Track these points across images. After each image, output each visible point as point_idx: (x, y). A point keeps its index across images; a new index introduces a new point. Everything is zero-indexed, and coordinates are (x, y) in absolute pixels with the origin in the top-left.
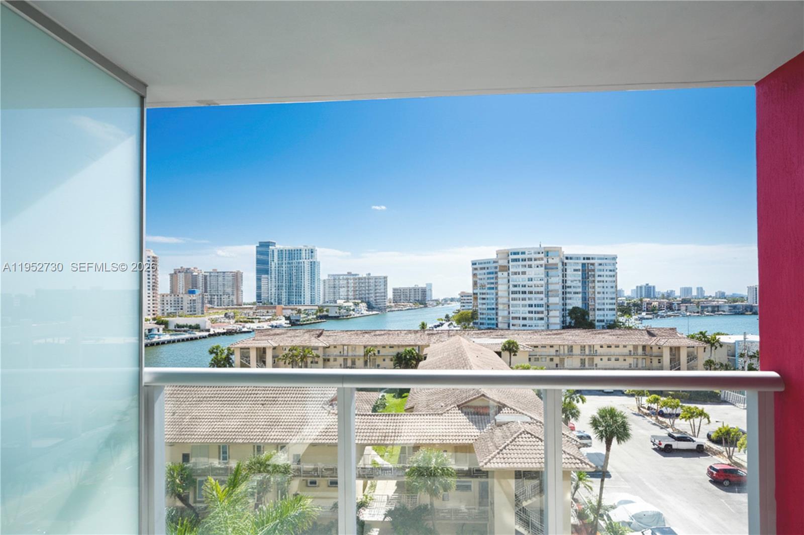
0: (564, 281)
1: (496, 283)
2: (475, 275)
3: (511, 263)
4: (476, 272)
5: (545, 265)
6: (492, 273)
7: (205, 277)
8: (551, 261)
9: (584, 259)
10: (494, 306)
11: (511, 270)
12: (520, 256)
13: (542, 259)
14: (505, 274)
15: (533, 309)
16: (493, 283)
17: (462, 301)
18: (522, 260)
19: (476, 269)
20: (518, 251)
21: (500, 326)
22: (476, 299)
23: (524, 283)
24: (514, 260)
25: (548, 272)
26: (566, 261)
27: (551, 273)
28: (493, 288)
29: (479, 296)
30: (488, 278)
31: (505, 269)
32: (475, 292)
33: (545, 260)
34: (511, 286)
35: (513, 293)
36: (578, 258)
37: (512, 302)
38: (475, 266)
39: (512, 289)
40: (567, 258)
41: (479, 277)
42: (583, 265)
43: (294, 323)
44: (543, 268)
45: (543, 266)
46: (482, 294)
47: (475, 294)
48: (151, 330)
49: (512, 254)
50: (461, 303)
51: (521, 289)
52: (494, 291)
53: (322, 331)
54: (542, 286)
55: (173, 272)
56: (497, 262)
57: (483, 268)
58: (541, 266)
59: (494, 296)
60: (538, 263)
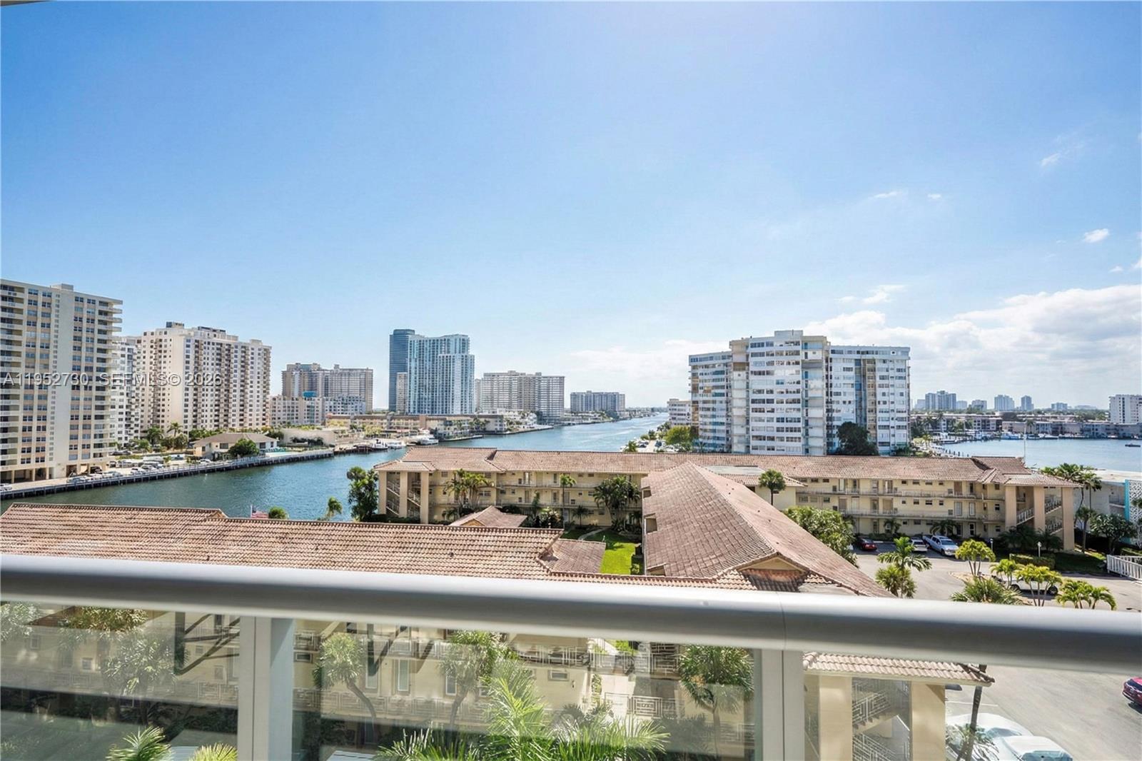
0: (829, 386)
1: (729, 387)
2: (694, 375)
3: (752, 360)
4: (695, 371)
5: (803, 361)
6: (722, 372)
7: (326, 376)
8: (811, 356)
9: (858, 352)
10: (724, 420)
11: (752, 368)
12: (765, 349)
13: (797, 353)
14: (743, 374)
15: (785, 425)
16: (722, 387)
17: (673, 412)
18: (768, 355)
19: (695, 367)
20: (762, 341)
21: (735, 449)
22: (696, 409)
23: (769, 387)
24: (754, 355)
25: (806, 373)
26: (831, 355)
27: (811, 373)
28: (722, 395)
29: (701, 405)
30: (714, 380)
31: (743, 366)
32: (695, 399)
33: (802, 353)
34: (751, 392)
35: (754, 401)
36: (850, 352)
37: (752, 415)
38: (694, 364)
39: (753, 396)
40: (833, 352)
41: (700, 378)
42: (858, 362)
43: (442, 440)
44: (799, 367)
45: (801, 363)
46: (705, 402)
47: (694, 402)
48: (262, 445)
49: (753, 346)
50: (671, 414)
51: (765, 396)
52: (724, 398)
53: (492, 451)
54: (798, 392)
55: (285, 370)
56: (730, 356)
57: (707, 367)
58: (797, 363)
59: (724, 405)
60: (794, 358)
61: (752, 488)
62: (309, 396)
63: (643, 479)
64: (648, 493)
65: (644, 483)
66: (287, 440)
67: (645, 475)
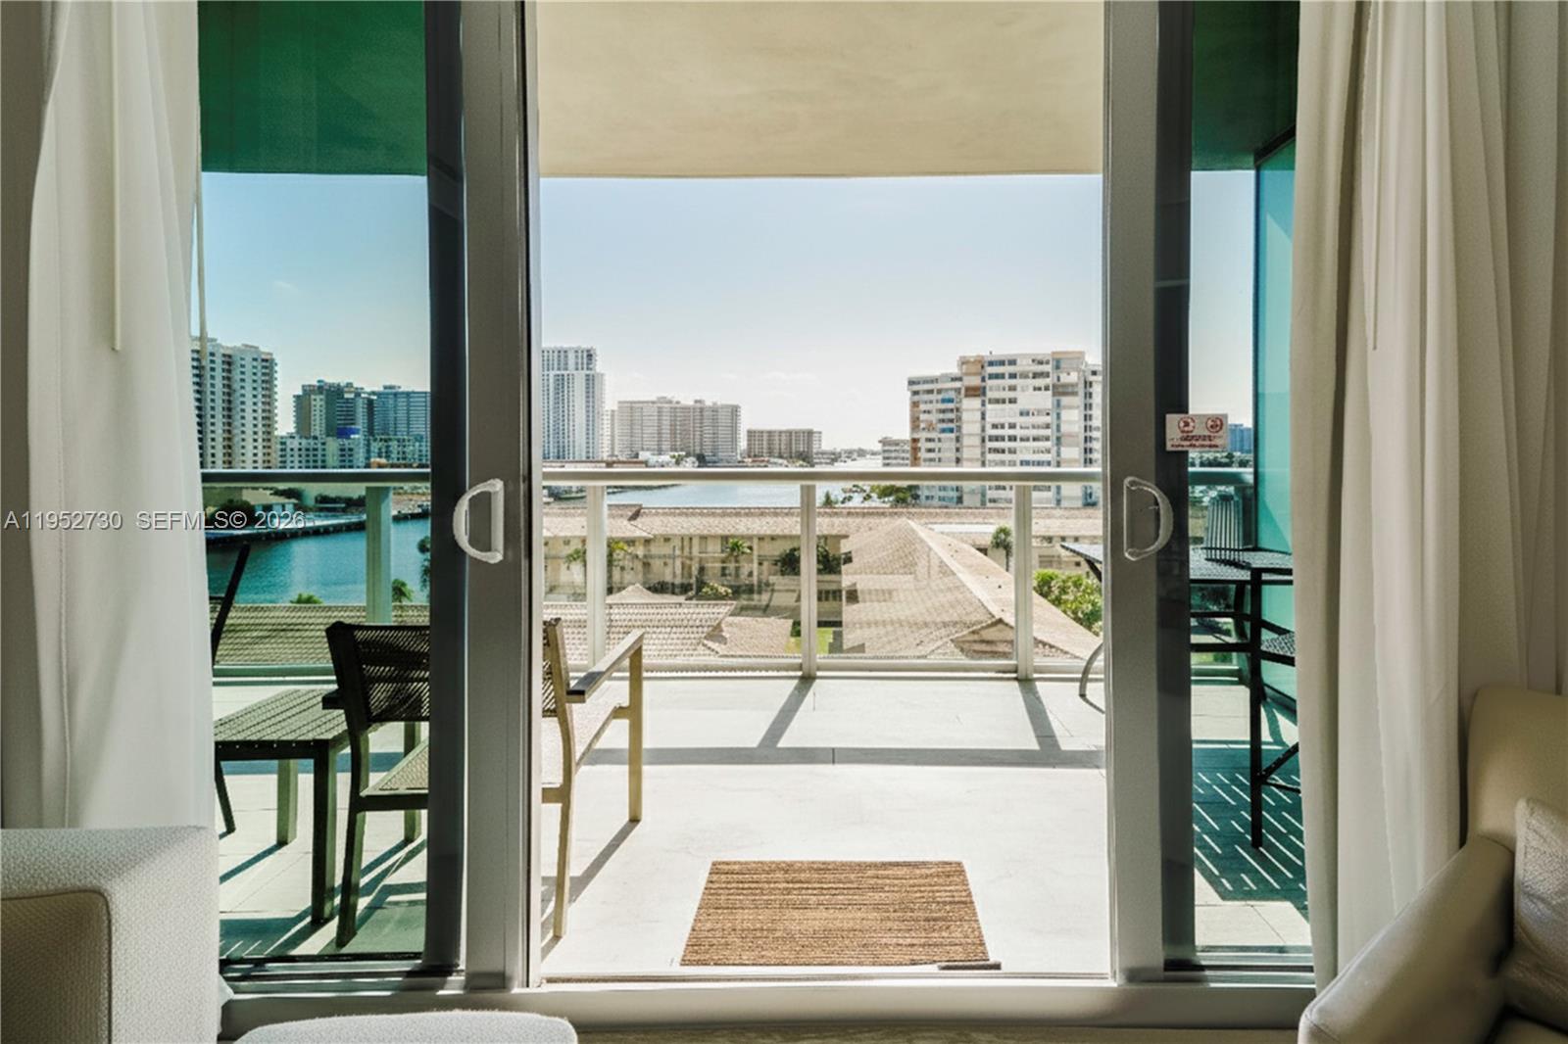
0: (1087, 418)
1: (959, 419)
2: (915, 404)
3: (990, 383)
4: (916, 398)
5: (1054, 386)
6: (951, 401)
7: (370, 403)
8: (1065, 379)
11: (990, 394)
12: (1007, 369)
13: (1047, 375)
14: (976, 403)
16: (951, 421)
17: (886, 455)
18: (1010, 377)
19: (915, 393)
20: (1003, 358)
21: (966, 502)
22: (915, 450)
23: (1011, 420)
24: (993, 376)
25: (1058, 400)
26: (1091, 378)
27: (1065, 400)
28: (951, 431)
29: (923, 445)
30: (939, 411)
31: (977, 392)
32: (916, 436)
33: (1054, 376)
34: (988, 427)
35: (991, 439)
37: (988, 457)
38: (916, 388)
39: (991, 432)
40: (1094, 373)
41: (923, 407)
44: (1050, 393)
45: (1051, 388)
46: (929, 440)
47: (915, 441)
48: (268, 508)
49: (991, 364)
50: (885, 458)
51: (1007, 432)
52: (953, 436)
53: (637, 508)
54: (1048, 426)
55: (300, 393)
56: (960, 379)
57: (930, 392)
58: (1047, 388)
59: (953, 445)
60: (1041, 382)
61: (984, 551)
62: (343, 433)
63: (843, 541)
64: (848, 559)
65: (845, 547)
66: (310, 502)
67: (846, 537)
